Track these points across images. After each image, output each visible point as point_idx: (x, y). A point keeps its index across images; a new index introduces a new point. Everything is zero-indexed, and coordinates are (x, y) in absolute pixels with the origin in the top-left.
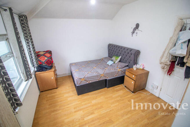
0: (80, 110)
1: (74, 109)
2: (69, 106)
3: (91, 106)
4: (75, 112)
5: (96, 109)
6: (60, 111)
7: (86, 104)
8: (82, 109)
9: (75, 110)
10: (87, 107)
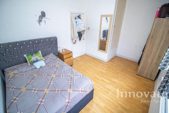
0: (106, 88)
1: (109, 93)
2: (110, 99)
3: (98, 83)
4: (110, 90)
5: (98, 79)
6: (120, 102)
7: (99, 87)
8: (104, 87)
9: (108, 91)
10: (101, 85)
